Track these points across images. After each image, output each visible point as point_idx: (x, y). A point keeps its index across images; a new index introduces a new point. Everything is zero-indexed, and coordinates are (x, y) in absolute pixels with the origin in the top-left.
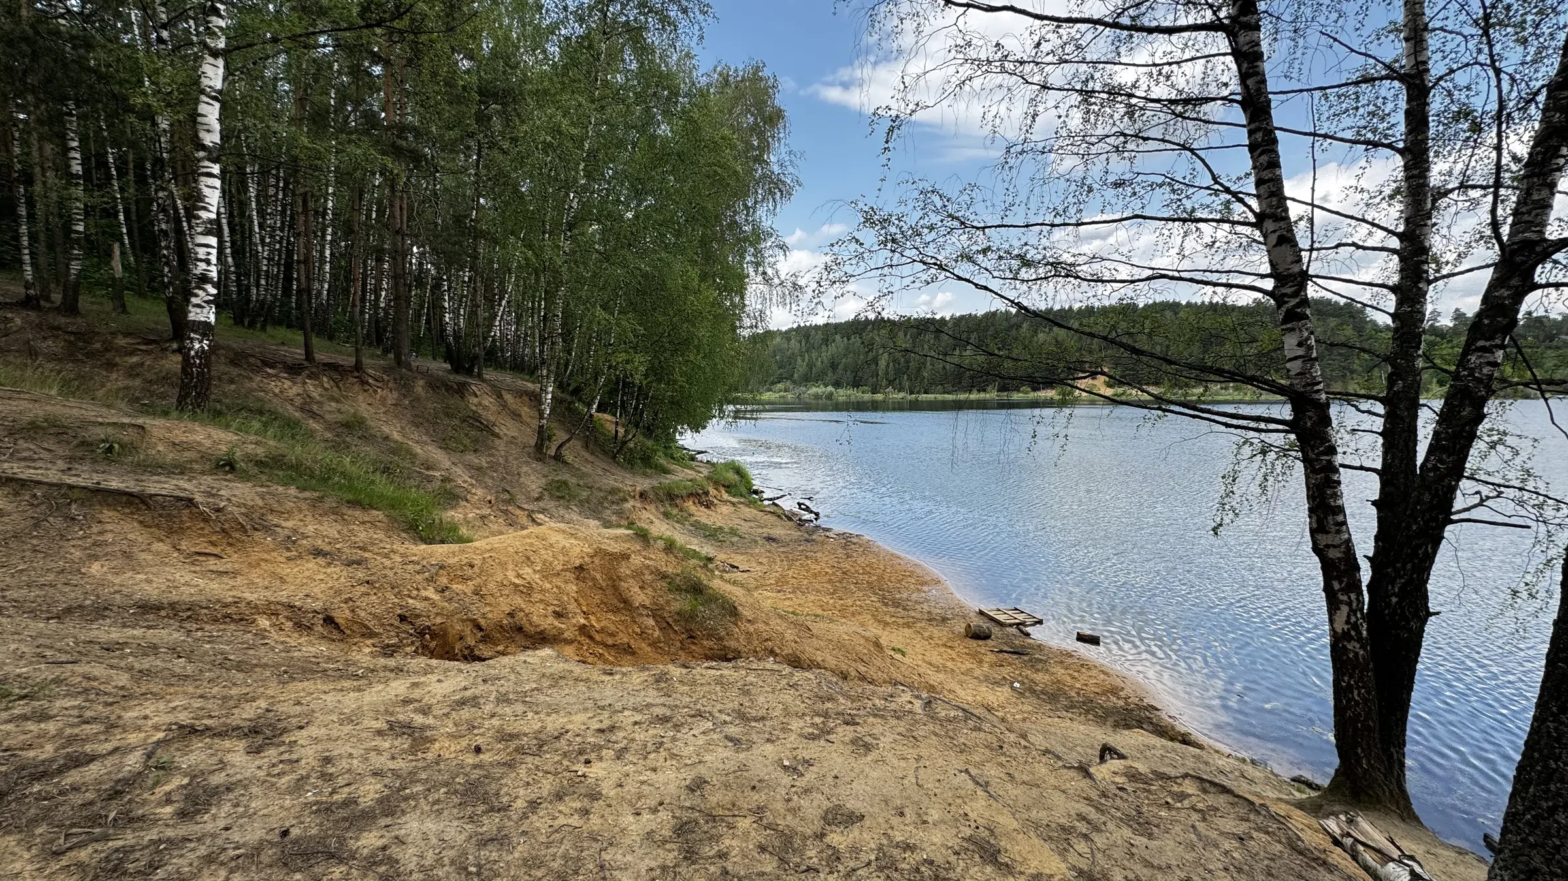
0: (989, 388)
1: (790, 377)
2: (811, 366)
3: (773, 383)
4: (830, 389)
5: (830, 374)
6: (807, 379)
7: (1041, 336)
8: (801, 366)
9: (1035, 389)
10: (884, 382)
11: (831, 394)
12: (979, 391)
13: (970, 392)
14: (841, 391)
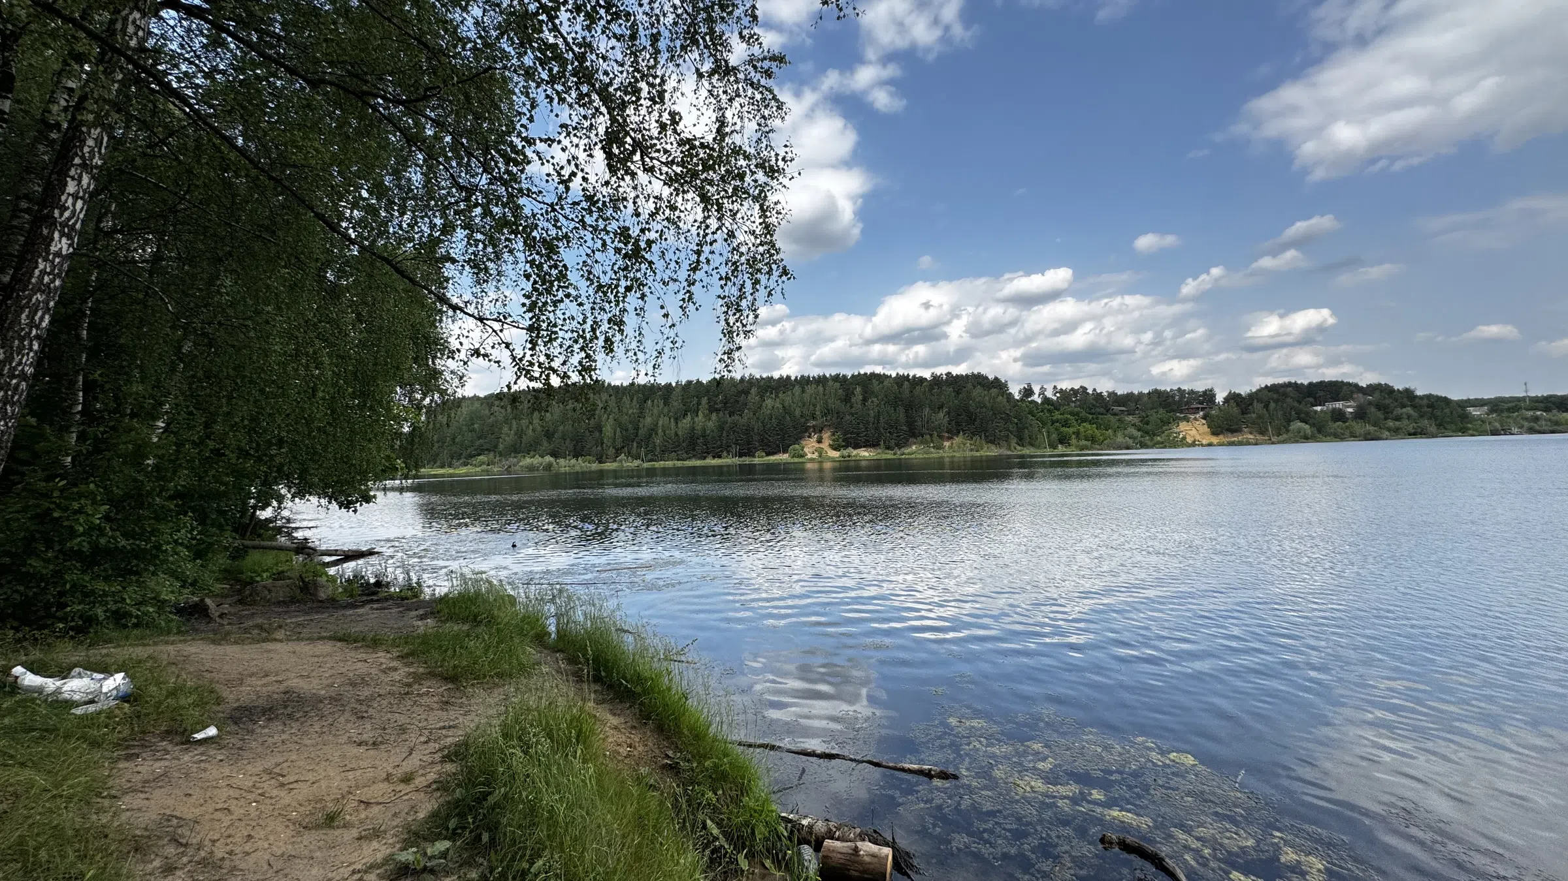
0: (725, 454)
1: (493, 449)
2: (520, 434)
3: (471, 456)
4: (548, 459)
5: (545, 444)
6: (516, 449)
7: (769, 402)
8: (508, 436)
9: (768, 454)
10: (612, 451)
11: (550, 465)
12: (714, 457)
13: (705, 458)
14: (562, 461)
